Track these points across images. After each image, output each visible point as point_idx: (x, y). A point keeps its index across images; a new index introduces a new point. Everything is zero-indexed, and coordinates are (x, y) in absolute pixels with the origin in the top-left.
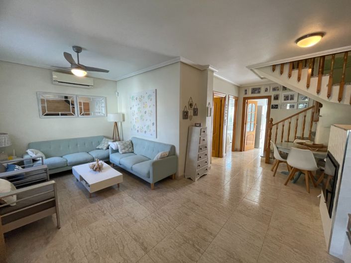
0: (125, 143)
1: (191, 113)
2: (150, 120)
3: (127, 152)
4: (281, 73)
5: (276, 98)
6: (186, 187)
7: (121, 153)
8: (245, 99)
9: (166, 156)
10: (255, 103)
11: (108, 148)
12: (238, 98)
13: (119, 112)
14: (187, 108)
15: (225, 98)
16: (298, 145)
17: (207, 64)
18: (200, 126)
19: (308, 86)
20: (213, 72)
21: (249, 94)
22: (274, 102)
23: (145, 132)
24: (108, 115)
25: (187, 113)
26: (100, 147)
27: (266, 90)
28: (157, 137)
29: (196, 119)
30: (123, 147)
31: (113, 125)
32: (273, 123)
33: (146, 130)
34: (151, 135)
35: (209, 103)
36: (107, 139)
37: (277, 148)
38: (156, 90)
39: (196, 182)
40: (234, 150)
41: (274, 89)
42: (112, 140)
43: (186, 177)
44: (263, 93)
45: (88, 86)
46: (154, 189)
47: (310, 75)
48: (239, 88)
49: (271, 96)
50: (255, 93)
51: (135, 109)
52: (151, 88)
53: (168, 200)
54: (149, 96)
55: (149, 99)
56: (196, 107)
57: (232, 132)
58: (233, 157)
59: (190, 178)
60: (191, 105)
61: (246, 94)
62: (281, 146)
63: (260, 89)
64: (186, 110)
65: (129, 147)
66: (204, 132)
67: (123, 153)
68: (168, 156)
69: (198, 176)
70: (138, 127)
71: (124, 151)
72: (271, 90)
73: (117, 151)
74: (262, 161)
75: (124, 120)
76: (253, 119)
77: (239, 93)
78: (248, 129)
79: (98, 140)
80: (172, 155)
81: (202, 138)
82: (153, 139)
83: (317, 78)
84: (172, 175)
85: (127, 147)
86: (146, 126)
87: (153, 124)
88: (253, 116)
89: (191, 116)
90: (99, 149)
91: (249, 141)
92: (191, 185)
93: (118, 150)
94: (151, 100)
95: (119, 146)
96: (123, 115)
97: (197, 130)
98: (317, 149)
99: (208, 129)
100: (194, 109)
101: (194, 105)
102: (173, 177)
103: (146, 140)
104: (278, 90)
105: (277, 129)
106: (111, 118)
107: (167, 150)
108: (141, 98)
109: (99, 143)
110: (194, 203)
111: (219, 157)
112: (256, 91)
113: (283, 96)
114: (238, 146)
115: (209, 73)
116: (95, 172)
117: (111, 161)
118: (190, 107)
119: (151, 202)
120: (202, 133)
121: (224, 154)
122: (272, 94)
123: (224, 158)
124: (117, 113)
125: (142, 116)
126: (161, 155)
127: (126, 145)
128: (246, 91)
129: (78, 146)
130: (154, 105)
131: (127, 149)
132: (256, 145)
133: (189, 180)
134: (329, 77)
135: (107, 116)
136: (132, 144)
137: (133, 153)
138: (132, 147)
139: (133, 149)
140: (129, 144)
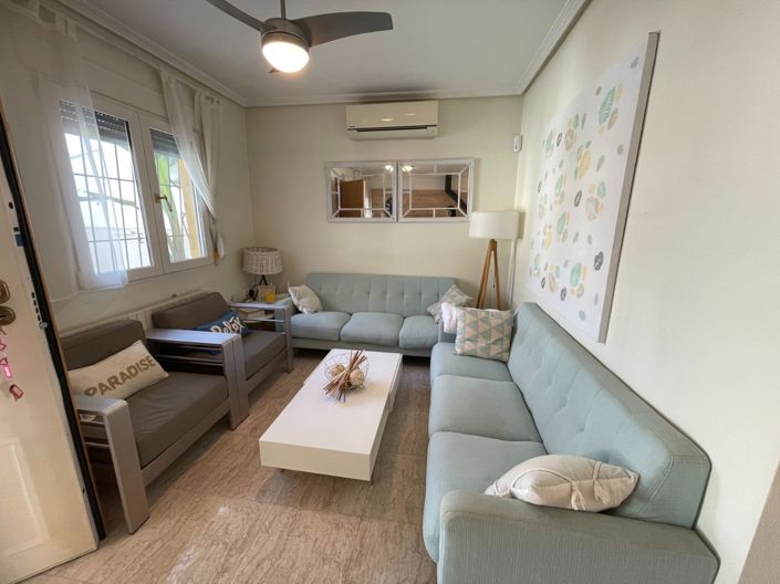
2: (590, 240)
3: (479, 353)
7: (459, 351)
23: (564, 293)
28: (604, 340)
33: (568, 286)
34: (582, 315)
38: (654, 36)
45: (425, 127)
54: (609, 98)
55: (603, 121)
65: (495, 336)
67: (463, 355)
70: (546, 267)
71: (469, 346)
73: (450, 338)
79: (439, 289)
85: (487, 335)
86: (570, 268)
87: (599, 259)
93: (455, 336)
108: (573, 130)
127: (484, 327)
129: (388, 295)
131: (482, 343)
136: (514, 330)
137: (501, 365)
138: (507, 342)
139: (509, 349)
140: (502, 325)
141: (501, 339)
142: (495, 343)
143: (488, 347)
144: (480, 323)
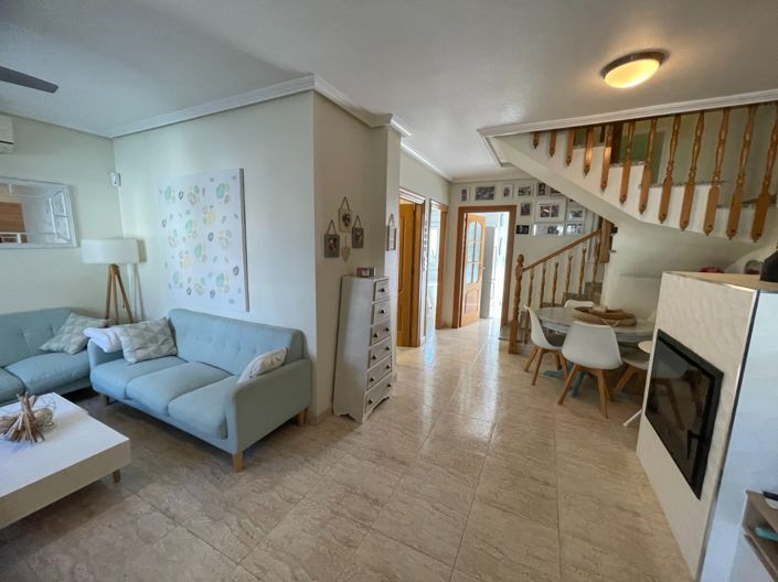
0: (147, 329)
1: (346, 240)
2: (226, 259)
3: (153, 355)
4: (552, 151)
5: (526, 210)
6: (341, 443)
7: (132, 360)
8: (463, 211)
9: (277, 364)
10: (482, 221)
11: (86, 348)
12: (448, 207)
13: (126, 232)
14: (336, 225)
15: (423, 206)
16: (579, 313)
17: (385, 111)
18: (371, 275)
19: (604, 185)
20: (399, 134)
21: (472, 201)
22: (521, 220)
23: (213, 294)
24: (83, 242)
25: (336, 239)
26: (54, 345)
27: (506, 193)
28: (248, 310)
29: (359, 258)
30: (137, 342)
31: (106, 272)
32: (525, 265)
33: (216, 288)
34: (232, 301)
35: (392, 216)
36: (81, 319)
37: (541, 321)
38: (242, 171)
39: (366, 425)
40: (440, 325)
41: (522, 192)
42: (102, 322)
43: (338, 413)
44: (499, 200)
46: (243, 468)
47: (609, 162)
48: (450, 184)
49: (515, 207)
50: (483, 199)
51: (178, 226)
52: (226, 166)
53: (290, 500)
54: (221, 189)
55: (220, 197)
56: (357, 226)
57: (436, 284)
58: (439, 342)
59: (348, 416)
60: (346, 219)
61: (464, 198)
62: (550, 317)
63: (493, 188)
64: (332, 232)
65: (161, 338)
66: (383, 290)
67: (138, 362)
68: (282, 365)
69: (369, 406)
70: (189, 280)
71: (141, 354)
72: (516, 193)
73: (117, 355)
74: (501, 349)
75: (143, 259)
76: (477, 255)
77: (450, 195)
78: (467, 279)
79: (50, 322)
80: (297, 359)
81: (377, 309)
82: (236, 312)
83: (622, 169)
84: (297, 416)
85: (154, 340)
86: (214, 278)
87: (236, 270)
88: (477, 248)
89: (347, 250)
90: (50, 351)
91: (471, 304)
92: (351, 437)
93: (121, 351)
94: (226, 201)
95: (123, 340)
96: (141, 244)
97: (363, 285)
98: (617, 322)
99: (390, 282)
100: (354, 230)
101: (353, 219)
102: (301, 420)
103: (215, 318)
104: (529, 193)
105: (532, 278)
106: (96, 253)
107: (282, 345)
108: (195, 195)
109: (51, 333)
110: (365, 496)
111: (410, 345)
112: (485, 194)
113: (538, 208)
114: (448, 317)
115: (391, 136)
116: (15, 444)
117: (95, 388)
118: (343, 224)
119: (233, 519)
120: (378, 294)
121: (422, 339)
122: (518, 201)
123: (422, 348)
124: (122, 238)
125: (199, 248)
126: (263, 364)
127: (148, 335)
128: (464, 192)
130: (236, 216)
131: (152, 348)
132: (484, 313)
133: (346, 422)
134: (642, 167)
135: (79, 245)
136: (173, 331)
137: (174, 358)
138: (171, 341)
139: (175, 345)
140: (162, 330)
141: (166, 340)
142: (162, 344)
143: (159, 349)
144: (145, 333)
